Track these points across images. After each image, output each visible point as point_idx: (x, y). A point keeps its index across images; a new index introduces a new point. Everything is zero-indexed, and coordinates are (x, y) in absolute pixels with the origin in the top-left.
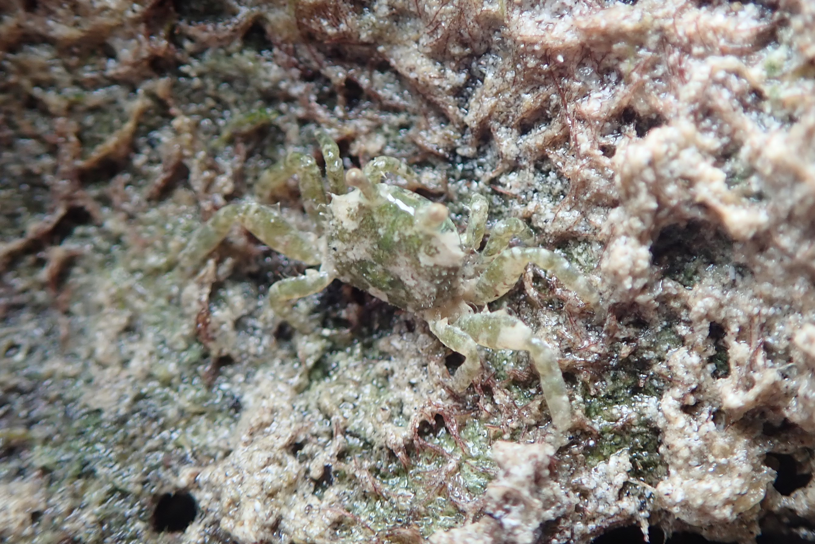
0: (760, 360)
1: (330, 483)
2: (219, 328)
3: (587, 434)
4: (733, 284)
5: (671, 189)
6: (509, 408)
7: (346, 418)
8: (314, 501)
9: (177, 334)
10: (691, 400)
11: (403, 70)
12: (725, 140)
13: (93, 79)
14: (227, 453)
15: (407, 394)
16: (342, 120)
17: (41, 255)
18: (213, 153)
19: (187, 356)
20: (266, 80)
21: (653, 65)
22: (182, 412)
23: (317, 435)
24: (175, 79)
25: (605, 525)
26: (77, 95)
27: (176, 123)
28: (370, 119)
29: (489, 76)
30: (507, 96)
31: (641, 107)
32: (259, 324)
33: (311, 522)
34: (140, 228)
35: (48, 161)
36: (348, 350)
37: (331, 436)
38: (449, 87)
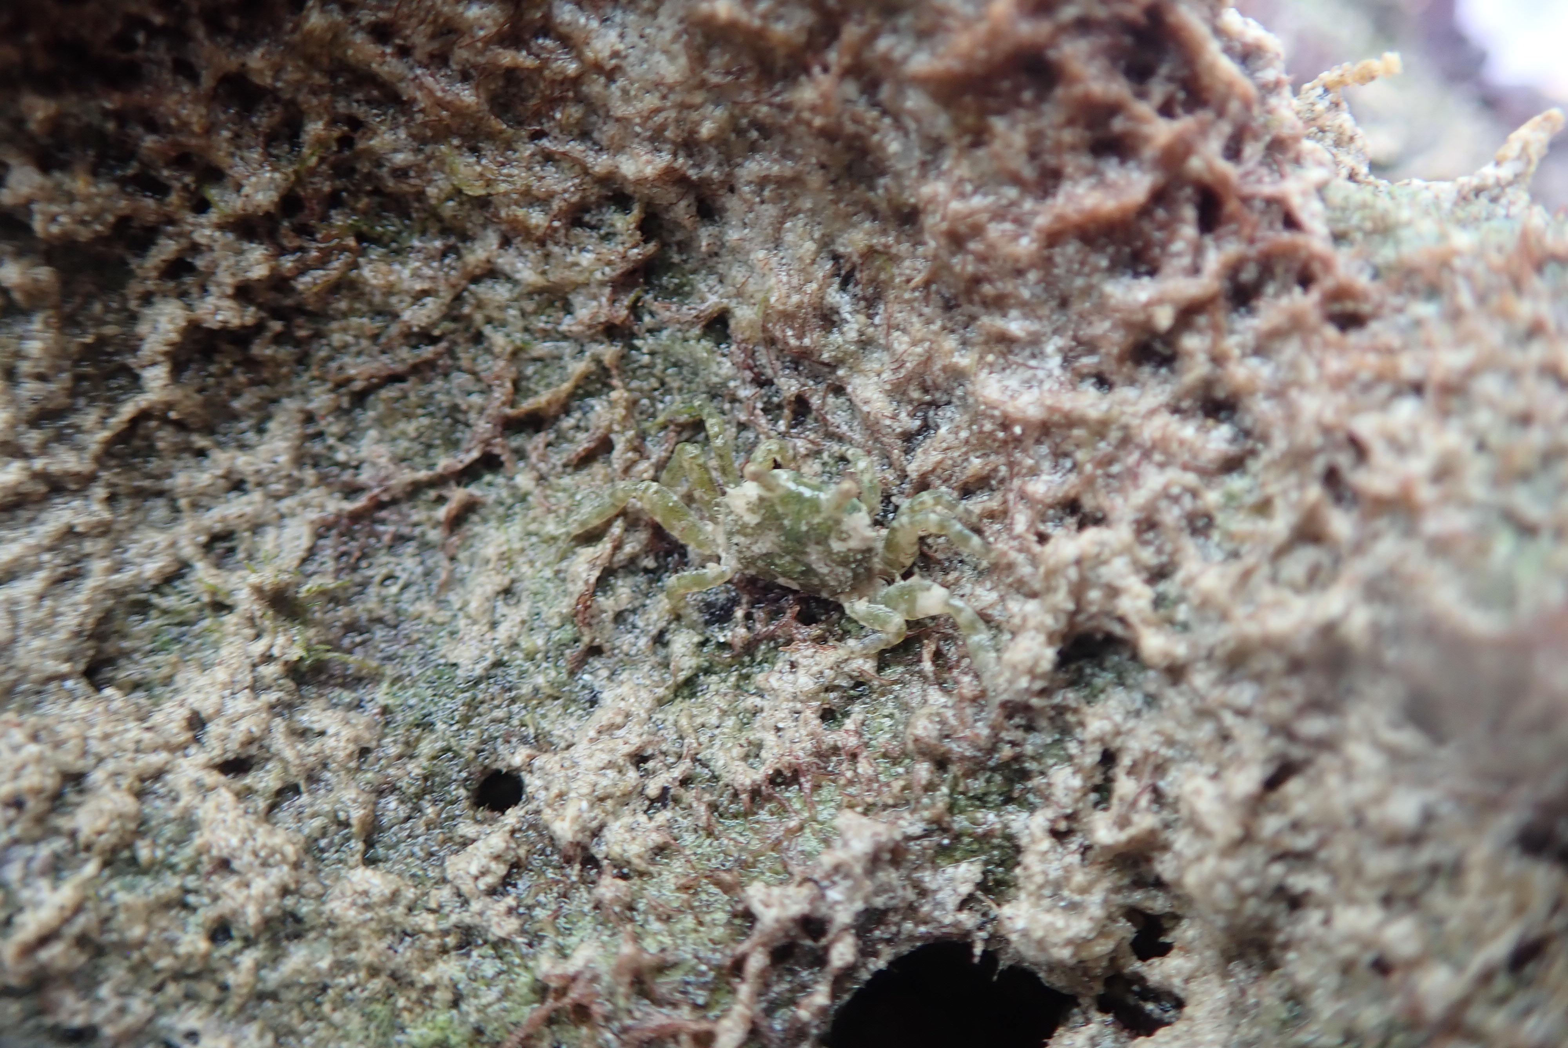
0: (1144, 802)
1: (665, 806)
2: (598, 616)
3: (945, 830)
4: (1138, 714)
5: (1094, 595)
6: (870, 781)
7: (700, 744)
8: (642, 818)
9: (555, 610)
10: (1062, 826)
11: (857, 401)
12: (1164, 559)
13: (544, 331)
14: (568, 747)
15: (770, 738)
16: (783, 435)
17: (445, 492)
18: (642, 436)
19: (557, 636)
20: (717, 375)
21: (1109, 461)
22: (536, 690)
23: (665, 754)
24: (626, 350)
25: (937, 933)
26: (524, 342)
27: (614, 395)
28: (812, 442)
29: (943, 430)
30: (956, 454)
31: (1088, 503)
32: (640, 624)
33: (634, 839)
34: (549, 492)
35: (476, 399)
36: (723, 675)
37: (680, 757)
38: (899, 430)
